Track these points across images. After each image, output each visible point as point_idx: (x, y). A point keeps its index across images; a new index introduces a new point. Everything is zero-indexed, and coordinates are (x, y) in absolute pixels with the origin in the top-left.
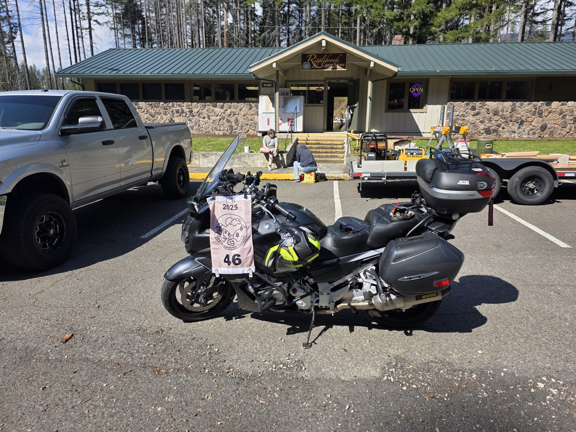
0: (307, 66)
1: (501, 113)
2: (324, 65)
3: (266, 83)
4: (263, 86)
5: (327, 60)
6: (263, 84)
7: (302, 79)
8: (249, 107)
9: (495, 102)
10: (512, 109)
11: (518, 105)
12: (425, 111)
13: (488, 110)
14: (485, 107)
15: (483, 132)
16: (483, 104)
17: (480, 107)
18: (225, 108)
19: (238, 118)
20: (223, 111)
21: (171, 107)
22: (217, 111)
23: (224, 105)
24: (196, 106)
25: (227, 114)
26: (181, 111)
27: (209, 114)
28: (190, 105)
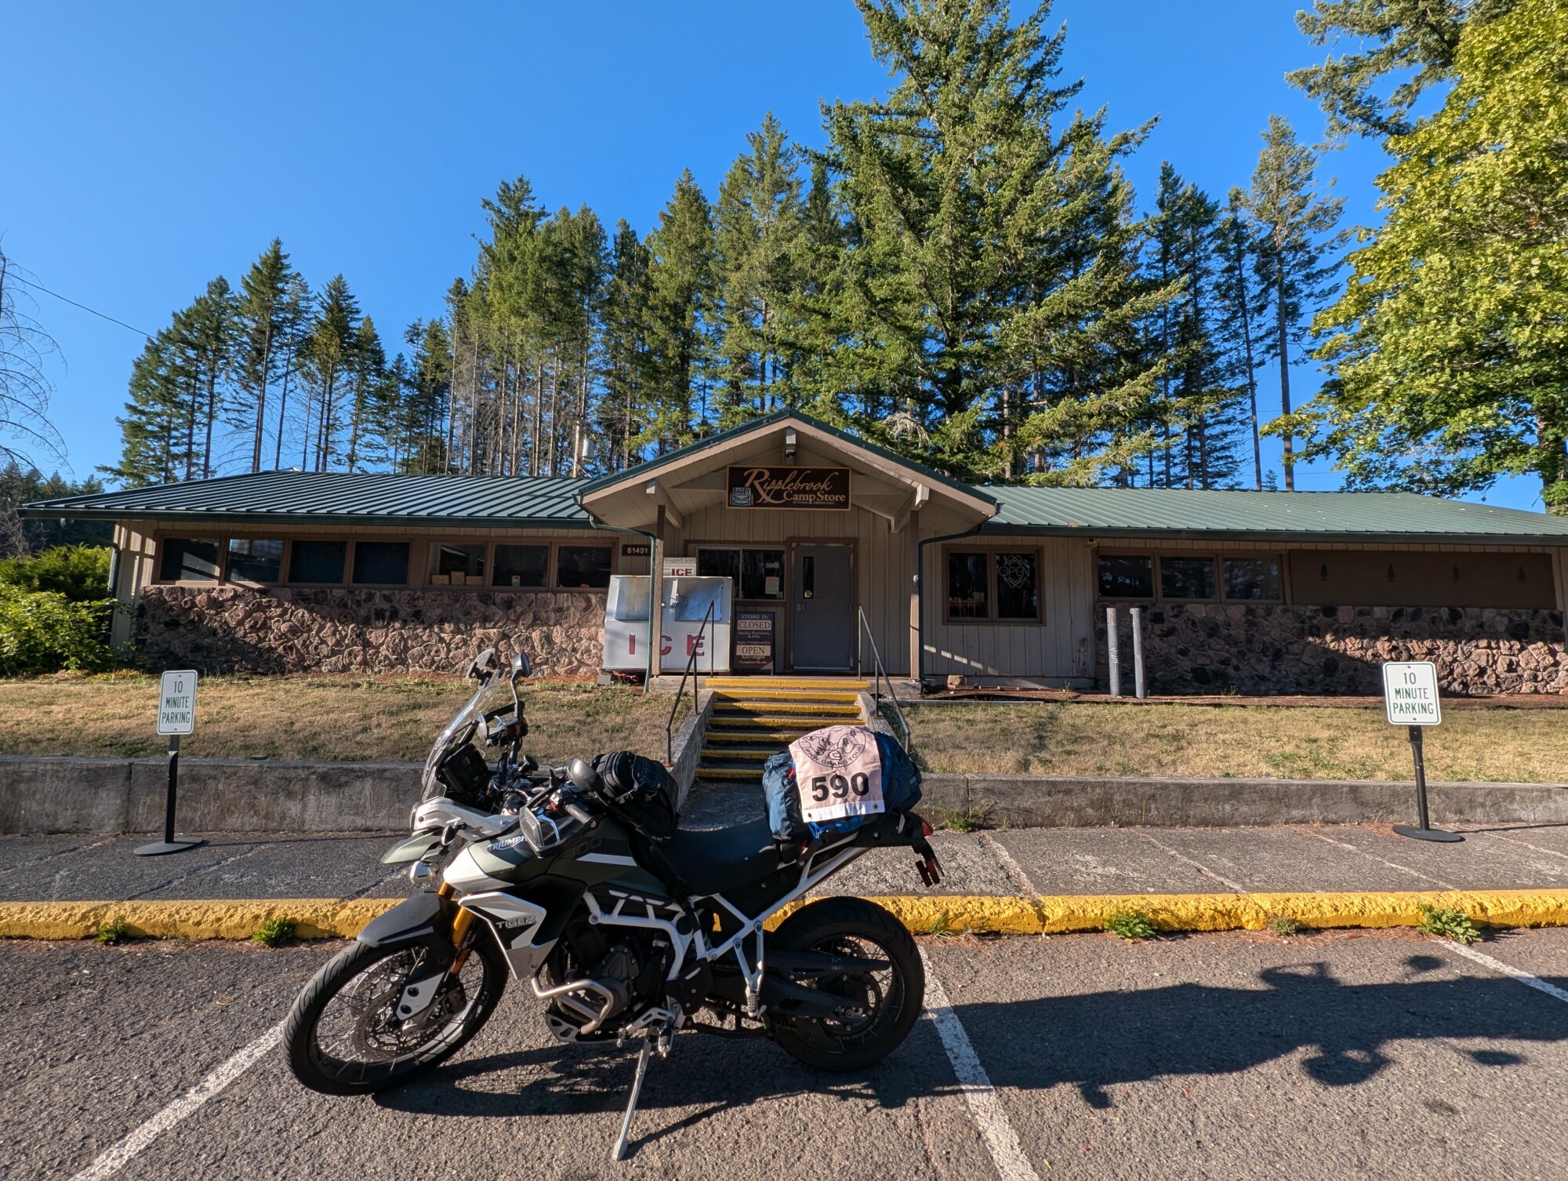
0: (743, 496)
1: (1224, 632)
2: (789, 496)
3: (632, 547)
4: (625, 553)
5: (797, 485)
6: (625, 547)
7: (730, 536)
8: (583, 605)
9: (1206, 604)
10: (1251, 624)
11: (1261, 612)
12: (1041, 622)
13: (1194, 623)
14: (1184, 616)
15: (1189, 677)
16: (1179, 610)
17: (1174, 616)
18: (516, 608)
19: (552, 634)
20: (512, 615)
21: (363, 602)
22: (495, 614)
23: (513, 600)
24: (435, 600)
25: (522, 622)
26: (392, 612)
27: (468, 622)
28: (417, 598)
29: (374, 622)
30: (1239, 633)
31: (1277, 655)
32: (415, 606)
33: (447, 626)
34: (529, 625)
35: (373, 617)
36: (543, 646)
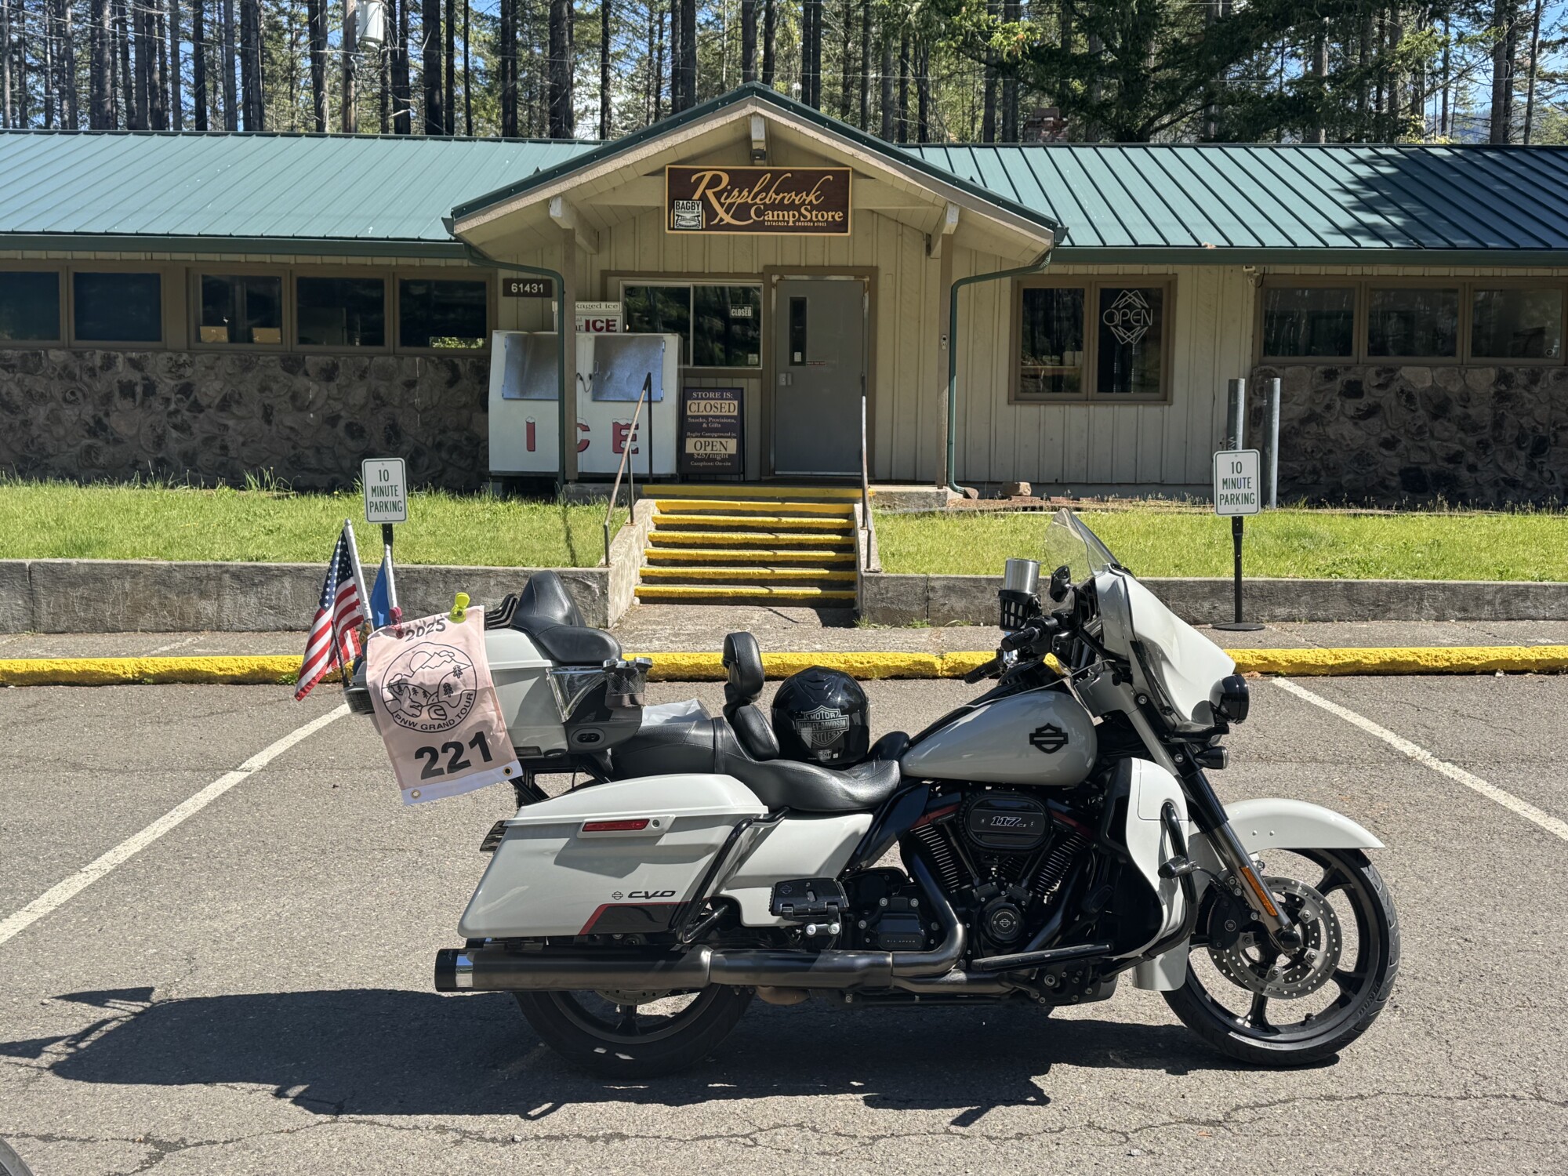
1: (1459, 411)
3: (518, 281)
4: (508, 293)
5: (772, 196)
6: (508, 283)
7: (672, 267)
8: (446, 375)
9: (1433, 367)
10: (1501, 397)
11: (1521, 379)
12: (1166, 399)
13: (1410, 398)
14: (1396, 386)
15: (1394, 482)
16: (1389, 374)
17: (1379, 386)
18: (340, 380)
19: (400, 420)
20: (335, 392)
21: (98, 370)
22: (308, 390)
23: (335, 367)
24: (212, 368)
25: (351, 402)
26: (145, 386)
27: (267, 402)
28: (184, 365)
29: (119, 402)
30: (1482, 412)
31: (1540, 447)
32: (180, 377)
33: (235, 409)
34: (363, 407)
35: (117, 394)
36: (388, 440)
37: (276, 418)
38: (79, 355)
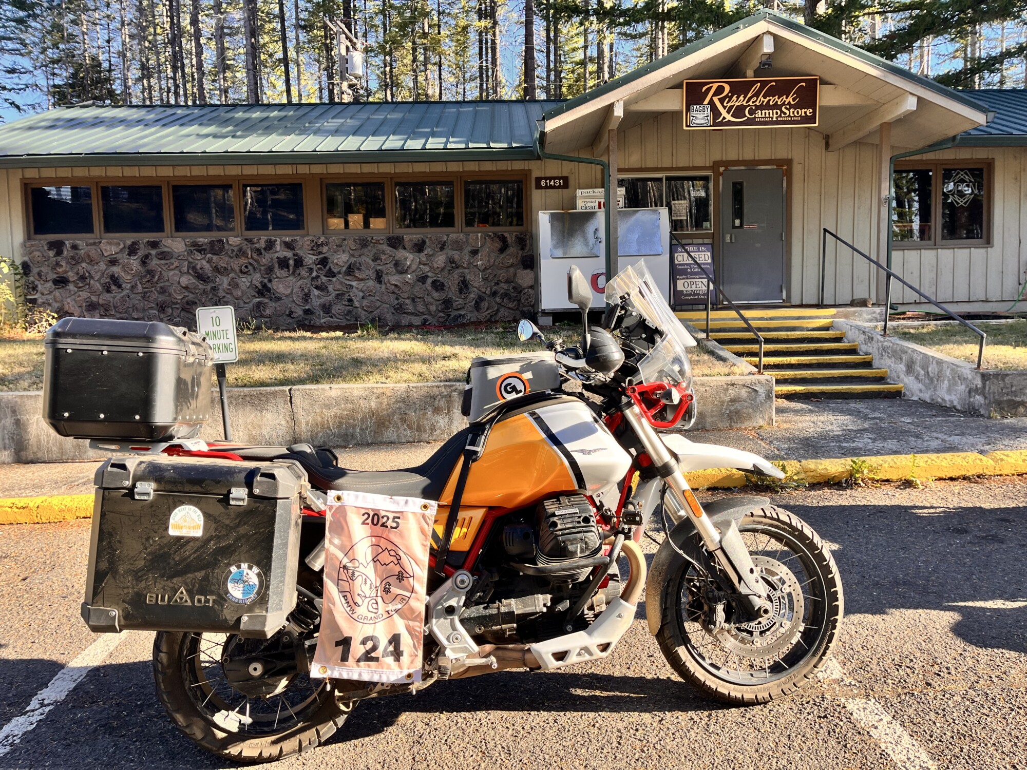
2: (752, 112)
3: (546, 179)
4: (539, 187)
5: (761, 100)
6: (538, 180)
7: (650, 164)
12: (989, 242)
18: (428, 251)
19: (468, 277)
20: (424, 259)
21: (263, 251)
22: (406, 259)
23: (424, 242)
24: (341, 246)
25: (435, 266)
26: (295, 260)
27: (379, 268)
28: (322, 244)
29: (279, 272)
32: (320, 253)
33: (357, 274)
34: (443, 269)
35: (276, 266)
36: (461, 291)
37: (385, 278)
38: (249, 241)
